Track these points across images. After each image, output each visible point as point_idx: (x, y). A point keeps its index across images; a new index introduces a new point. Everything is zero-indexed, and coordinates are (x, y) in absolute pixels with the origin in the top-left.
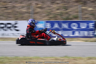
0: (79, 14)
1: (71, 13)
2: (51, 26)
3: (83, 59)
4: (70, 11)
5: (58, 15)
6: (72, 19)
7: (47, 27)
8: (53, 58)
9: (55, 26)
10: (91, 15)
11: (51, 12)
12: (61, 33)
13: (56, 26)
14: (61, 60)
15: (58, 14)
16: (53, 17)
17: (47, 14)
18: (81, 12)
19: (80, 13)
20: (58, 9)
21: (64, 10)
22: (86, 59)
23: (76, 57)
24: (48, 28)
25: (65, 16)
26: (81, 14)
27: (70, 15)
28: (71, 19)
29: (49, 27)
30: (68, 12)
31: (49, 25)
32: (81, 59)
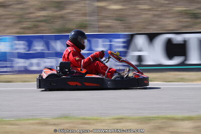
4: (71, 13)
19: (91, 16)
29: (24, 49)
31: (24, 44)
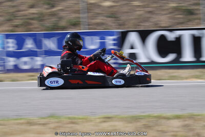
0: (81, 15)
1: (62, 14)
2: (16, 47)
3: (91, 121)
4: (62, 10)
5: (32, 19)
6: (67, 28)
7: (8, 47)
8: (22, 121)
9: (27, 44)
10: (110, 17)
11: (17, 13)
12: (42, 61)
13: (29, 45)
14: (40, 124)
15: (32, 16)
16: (22, 25)
17: (8, 17)
18: (87, 11)
20: (32, 7)
21: (46, 6)
22: (98, 120)
23: (76, 117)
24: (11, 49)
25: (49, 23)
26: (86, 15)
27: (61, 18)
28: (64, 28)
29: (13, 47)
30: (55, 11)
31: (13, 43)
32: (86, 120)
